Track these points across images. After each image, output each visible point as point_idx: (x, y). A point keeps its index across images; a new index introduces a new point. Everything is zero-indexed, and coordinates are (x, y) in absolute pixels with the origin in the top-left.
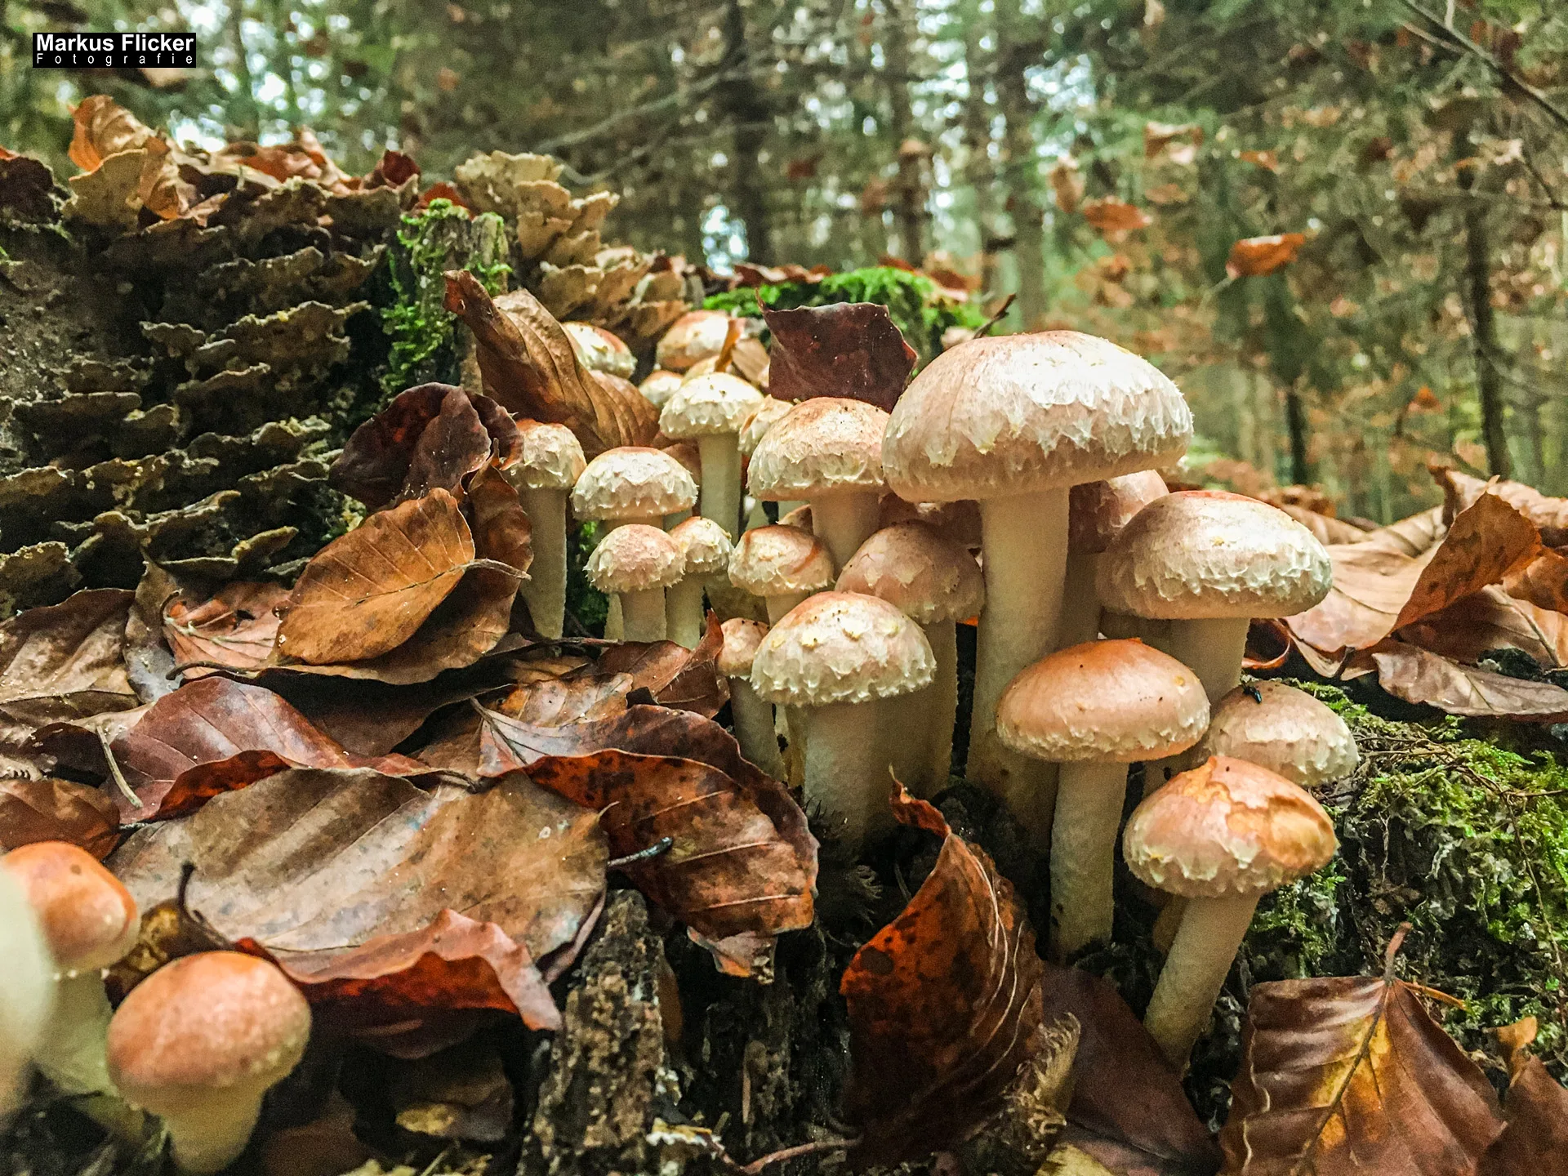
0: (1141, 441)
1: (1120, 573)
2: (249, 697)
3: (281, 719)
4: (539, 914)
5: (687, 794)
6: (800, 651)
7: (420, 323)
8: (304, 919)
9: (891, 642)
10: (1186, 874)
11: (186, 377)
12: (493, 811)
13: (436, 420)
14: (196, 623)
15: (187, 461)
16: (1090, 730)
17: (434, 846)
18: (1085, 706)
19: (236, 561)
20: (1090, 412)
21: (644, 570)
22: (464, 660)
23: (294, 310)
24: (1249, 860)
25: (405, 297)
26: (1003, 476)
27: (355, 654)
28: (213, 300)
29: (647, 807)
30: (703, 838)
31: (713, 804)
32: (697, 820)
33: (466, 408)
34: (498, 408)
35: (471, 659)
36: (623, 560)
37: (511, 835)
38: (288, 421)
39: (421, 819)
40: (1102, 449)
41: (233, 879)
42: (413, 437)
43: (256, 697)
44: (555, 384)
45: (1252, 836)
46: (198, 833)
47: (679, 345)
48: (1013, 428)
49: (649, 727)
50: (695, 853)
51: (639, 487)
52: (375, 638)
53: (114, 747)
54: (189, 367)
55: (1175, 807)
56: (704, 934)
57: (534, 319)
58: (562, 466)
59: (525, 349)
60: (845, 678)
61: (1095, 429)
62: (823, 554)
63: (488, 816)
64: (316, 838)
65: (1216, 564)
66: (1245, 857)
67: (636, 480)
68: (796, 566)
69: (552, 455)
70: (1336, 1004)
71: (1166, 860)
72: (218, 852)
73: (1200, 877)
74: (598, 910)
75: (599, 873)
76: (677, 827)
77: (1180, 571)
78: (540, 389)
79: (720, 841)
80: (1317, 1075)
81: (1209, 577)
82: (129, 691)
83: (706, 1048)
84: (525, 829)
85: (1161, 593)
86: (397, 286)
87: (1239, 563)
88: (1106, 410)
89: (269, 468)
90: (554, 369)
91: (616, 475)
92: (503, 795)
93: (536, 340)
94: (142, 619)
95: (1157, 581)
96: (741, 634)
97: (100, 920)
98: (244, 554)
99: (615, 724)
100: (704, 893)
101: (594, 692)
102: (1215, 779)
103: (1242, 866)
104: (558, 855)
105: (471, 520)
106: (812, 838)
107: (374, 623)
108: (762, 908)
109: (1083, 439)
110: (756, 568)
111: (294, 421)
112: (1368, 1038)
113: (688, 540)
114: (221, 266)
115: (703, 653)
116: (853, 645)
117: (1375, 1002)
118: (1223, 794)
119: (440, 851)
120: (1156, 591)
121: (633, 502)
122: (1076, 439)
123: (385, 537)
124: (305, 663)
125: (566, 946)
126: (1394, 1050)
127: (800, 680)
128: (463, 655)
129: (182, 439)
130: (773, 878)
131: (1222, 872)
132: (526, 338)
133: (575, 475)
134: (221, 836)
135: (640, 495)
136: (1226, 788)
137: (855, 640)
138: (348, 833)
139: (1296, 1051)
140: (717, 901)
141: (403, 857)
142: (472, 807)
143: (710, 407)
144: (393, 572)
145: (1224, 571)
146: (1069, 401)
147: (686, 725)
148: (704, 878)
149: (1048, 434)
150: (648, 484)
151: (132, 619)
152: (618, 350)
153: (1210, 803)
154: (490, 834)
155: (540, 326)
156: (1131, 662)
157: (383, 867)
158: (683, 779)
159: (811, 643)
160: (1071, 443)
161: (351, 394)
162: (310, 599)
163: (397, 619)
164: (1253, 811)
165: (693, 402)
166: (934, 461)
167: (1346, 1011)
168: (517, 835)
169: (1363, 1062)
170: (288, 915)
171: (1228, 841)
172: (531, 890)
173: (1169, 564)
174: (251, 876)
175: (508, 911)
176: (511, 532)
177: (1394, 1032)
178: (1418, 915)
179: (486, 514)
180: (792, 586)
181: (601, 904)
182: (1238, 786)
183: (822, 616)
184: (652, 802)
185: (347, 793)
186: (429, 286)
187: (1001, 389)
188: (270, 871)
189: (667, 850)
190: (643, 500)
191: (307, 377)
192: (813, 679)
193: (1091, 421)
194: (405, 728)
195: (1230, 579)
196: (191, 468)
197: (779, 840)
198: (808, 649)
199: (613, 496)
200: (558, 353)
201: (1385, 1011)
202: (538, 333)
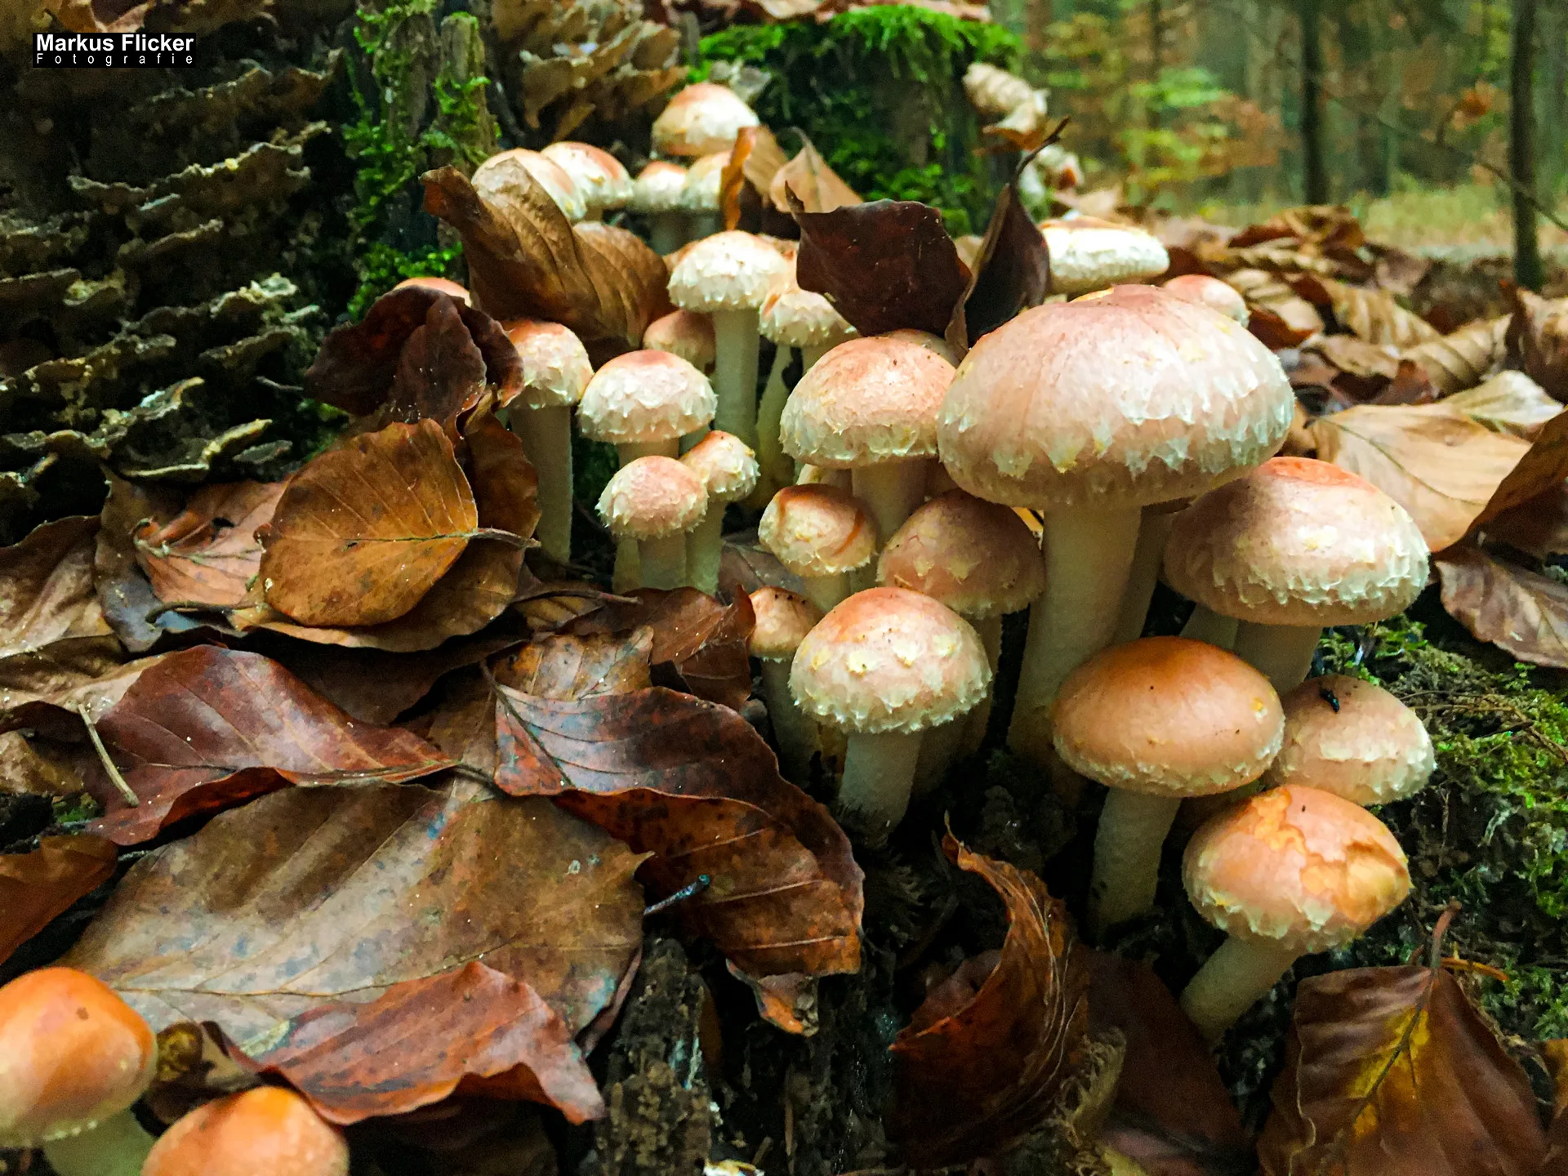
0: (1242, 455)
1: (1197, 565)
2: (240, 666)
3: (275, 691)
4: (573, 969)
5: (724, 834)
6: (846, 676)
7: (389, 148)
8: (325, 953)
9: (946, 666)
10: (1254, 929)
11: (129, 236)
12: (516, 835)
13: (422, 328)
14: (170, 541)
15: (141, 346)
16: (1159, 767)
17: (455, 863)
18: (1155, 739)
19: (207, 467)
20: (1187, 427)
21: (664, 517)
22: (471, 625)
23: (244, 156)
24: (1322, 922)
25: (369, 113)
26: (1081, 497)
27: (354, 619)
28: (148, 135)
29: (683, 843)
30: (743, 879)
31: (753, 844)
32: (736, 859)
33: (455, 322)
34: (492, 321)
35: (479, 624)
36: (640, 507)
37: (537, 866)
38: (249, 286)
39: (438, 825)
40: (1197, 469)
41: (246, 908)
42: (397, 344)
43: (247, 665)
44: (554, 278)
45: (1328, 897)
46: (203, 856)
47: (678, 131)
48: (1098, 446)
49: (675, 717)
50: (733, 894)
51: (654, 411)
52: (371, 603)
53: (99, 727)
54: (131, 225)
55: (1244, 849)
56: (745, 971)
57: (526, 199)
58: (567, 383)
59: (519, 246)
60: (896, 710)
61: (1192, 449)
62: (866, 527)
63: (510, 841)
64: (329, 858)
65: (1308, 575)
66: (1318, 919)
67: (650, 404)
68: (836, 547)
69: (555, 371)
70: (1382, 994)
71: (1234, 909)
72: (225, 880)
73: (1268, 933)
74: (635, 965)
75: (635, 926)
76: (716, 865)
77: (1266, 578)
78: (538, 287)
79: (761, 881)
80: (1354, 1068)
81: (1299, 588)
82: (106, 630)
83: (747, 1074)
84: (552, 861)
85: (1242, 598)
86: (358, 98)
87: (1333, 573)
88: (1206, 424)
89: (230, 342)
90: (552, 261)
91: (628, 396)
92: (527, 817)
93: (531, 229)
94: (111, 545)
95: (1239, 583)
96: (773, 612)
97: (114, 1068)
98: (215, 459)
99: (639, 704)
100: (745, 933)
101: (612, 652)
102: (1291, 822)
103: (1315, 929)
104: (590, 899)
105: (469, 469)
106: (857, 869)
107: (368, 583)
108: (805, 952)
109: (1176, 459)
110: (793, 548)
111: (255, 286)
112: (1409, 1030)
113: (708, 467)
114: (155, 99)
115: (733, 631)
116: (904, 673)
117: (1419, 993)
118: (1298, 840)
119: (461, 872)
120: (1237, 594)
121: (648, 428)
122: (1169, 461)
123: (372, 466)
124: (296, 622)
125: (603, 1011)
126: (1433, 1039)
127: (847, 708)
128: (469, 618)
129: (132, 309)
130: (817, 918)
131: (1293, 932)
132: (519, 229)
133: (580, 391)
134: (228, 860)
135: (655, 420)
136: (1301, 834)
137: (908, 667)
138: (361, 848)
139: (1338, 1042)
140: (758, 942)
141: (422, 873)
142: (493, 821)
143: (727, 281)
144: (385, 511)
145: (1315, 582)
146: (1164, 416)
147: (717, 722)
148: (745, 916)
149: (1139, 454)
150: (664, 407)
151: (100, 547)
152: (615, 175)
153: (1283, 852)
154: (514, 861)
155: (534, 206)
156: (1206, 682)
157: (402, 885)
158: (721, 817)
159: (859, 670)
160: (1163, 465)
161: (314, 225)
162: (294, 527)
163: (396, 586)
164: (1329, 865)
165: (707, 274)
166: (1002, 469)
167: (1391, 1002)
168: (545, 866)
169: (1401, 1054)
170: (307, 950)
171: (1302, 900)
172: (562, 939)
173: (1254, 567)
174: (263, 905)
175: (540, 962)
176: (514, 482)
177: (1435, 1023)
178: (1467, 882)
179: (485, 462)
180: (831, 570)
181: (639, 957)
182: (1314, 834)
183: (872, 635)
184: (687, 839)
185: (358, 807)
186: (395, 100)
187: (1085, 392)
188: (283, 898)
189: (703, 889)
190: (658, 425)
191: (265, 215)
192: (862, 708)
193: (1187, 439)
194: (411, 692)
195: (1321, 591)
196: (146, 352)
197: (824, 878)
198: (856, 676)
199: (625, 420)
200: (554, 238)
201: (1431, 1003)
202: (531, 216)
